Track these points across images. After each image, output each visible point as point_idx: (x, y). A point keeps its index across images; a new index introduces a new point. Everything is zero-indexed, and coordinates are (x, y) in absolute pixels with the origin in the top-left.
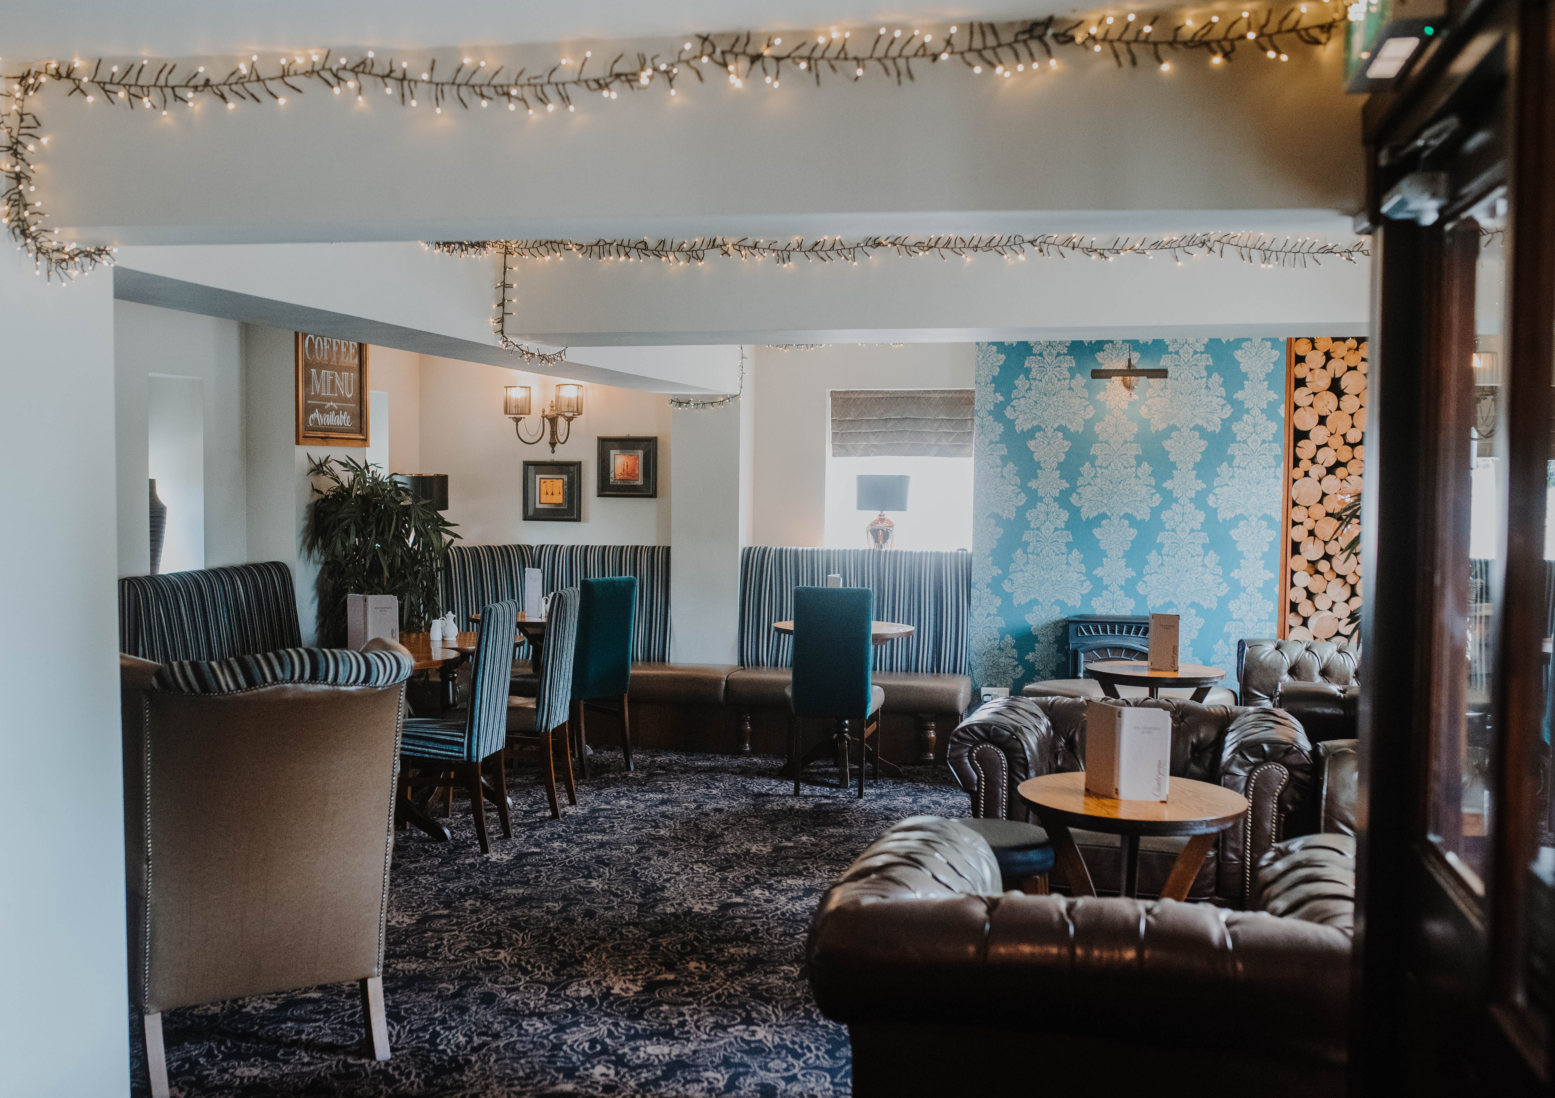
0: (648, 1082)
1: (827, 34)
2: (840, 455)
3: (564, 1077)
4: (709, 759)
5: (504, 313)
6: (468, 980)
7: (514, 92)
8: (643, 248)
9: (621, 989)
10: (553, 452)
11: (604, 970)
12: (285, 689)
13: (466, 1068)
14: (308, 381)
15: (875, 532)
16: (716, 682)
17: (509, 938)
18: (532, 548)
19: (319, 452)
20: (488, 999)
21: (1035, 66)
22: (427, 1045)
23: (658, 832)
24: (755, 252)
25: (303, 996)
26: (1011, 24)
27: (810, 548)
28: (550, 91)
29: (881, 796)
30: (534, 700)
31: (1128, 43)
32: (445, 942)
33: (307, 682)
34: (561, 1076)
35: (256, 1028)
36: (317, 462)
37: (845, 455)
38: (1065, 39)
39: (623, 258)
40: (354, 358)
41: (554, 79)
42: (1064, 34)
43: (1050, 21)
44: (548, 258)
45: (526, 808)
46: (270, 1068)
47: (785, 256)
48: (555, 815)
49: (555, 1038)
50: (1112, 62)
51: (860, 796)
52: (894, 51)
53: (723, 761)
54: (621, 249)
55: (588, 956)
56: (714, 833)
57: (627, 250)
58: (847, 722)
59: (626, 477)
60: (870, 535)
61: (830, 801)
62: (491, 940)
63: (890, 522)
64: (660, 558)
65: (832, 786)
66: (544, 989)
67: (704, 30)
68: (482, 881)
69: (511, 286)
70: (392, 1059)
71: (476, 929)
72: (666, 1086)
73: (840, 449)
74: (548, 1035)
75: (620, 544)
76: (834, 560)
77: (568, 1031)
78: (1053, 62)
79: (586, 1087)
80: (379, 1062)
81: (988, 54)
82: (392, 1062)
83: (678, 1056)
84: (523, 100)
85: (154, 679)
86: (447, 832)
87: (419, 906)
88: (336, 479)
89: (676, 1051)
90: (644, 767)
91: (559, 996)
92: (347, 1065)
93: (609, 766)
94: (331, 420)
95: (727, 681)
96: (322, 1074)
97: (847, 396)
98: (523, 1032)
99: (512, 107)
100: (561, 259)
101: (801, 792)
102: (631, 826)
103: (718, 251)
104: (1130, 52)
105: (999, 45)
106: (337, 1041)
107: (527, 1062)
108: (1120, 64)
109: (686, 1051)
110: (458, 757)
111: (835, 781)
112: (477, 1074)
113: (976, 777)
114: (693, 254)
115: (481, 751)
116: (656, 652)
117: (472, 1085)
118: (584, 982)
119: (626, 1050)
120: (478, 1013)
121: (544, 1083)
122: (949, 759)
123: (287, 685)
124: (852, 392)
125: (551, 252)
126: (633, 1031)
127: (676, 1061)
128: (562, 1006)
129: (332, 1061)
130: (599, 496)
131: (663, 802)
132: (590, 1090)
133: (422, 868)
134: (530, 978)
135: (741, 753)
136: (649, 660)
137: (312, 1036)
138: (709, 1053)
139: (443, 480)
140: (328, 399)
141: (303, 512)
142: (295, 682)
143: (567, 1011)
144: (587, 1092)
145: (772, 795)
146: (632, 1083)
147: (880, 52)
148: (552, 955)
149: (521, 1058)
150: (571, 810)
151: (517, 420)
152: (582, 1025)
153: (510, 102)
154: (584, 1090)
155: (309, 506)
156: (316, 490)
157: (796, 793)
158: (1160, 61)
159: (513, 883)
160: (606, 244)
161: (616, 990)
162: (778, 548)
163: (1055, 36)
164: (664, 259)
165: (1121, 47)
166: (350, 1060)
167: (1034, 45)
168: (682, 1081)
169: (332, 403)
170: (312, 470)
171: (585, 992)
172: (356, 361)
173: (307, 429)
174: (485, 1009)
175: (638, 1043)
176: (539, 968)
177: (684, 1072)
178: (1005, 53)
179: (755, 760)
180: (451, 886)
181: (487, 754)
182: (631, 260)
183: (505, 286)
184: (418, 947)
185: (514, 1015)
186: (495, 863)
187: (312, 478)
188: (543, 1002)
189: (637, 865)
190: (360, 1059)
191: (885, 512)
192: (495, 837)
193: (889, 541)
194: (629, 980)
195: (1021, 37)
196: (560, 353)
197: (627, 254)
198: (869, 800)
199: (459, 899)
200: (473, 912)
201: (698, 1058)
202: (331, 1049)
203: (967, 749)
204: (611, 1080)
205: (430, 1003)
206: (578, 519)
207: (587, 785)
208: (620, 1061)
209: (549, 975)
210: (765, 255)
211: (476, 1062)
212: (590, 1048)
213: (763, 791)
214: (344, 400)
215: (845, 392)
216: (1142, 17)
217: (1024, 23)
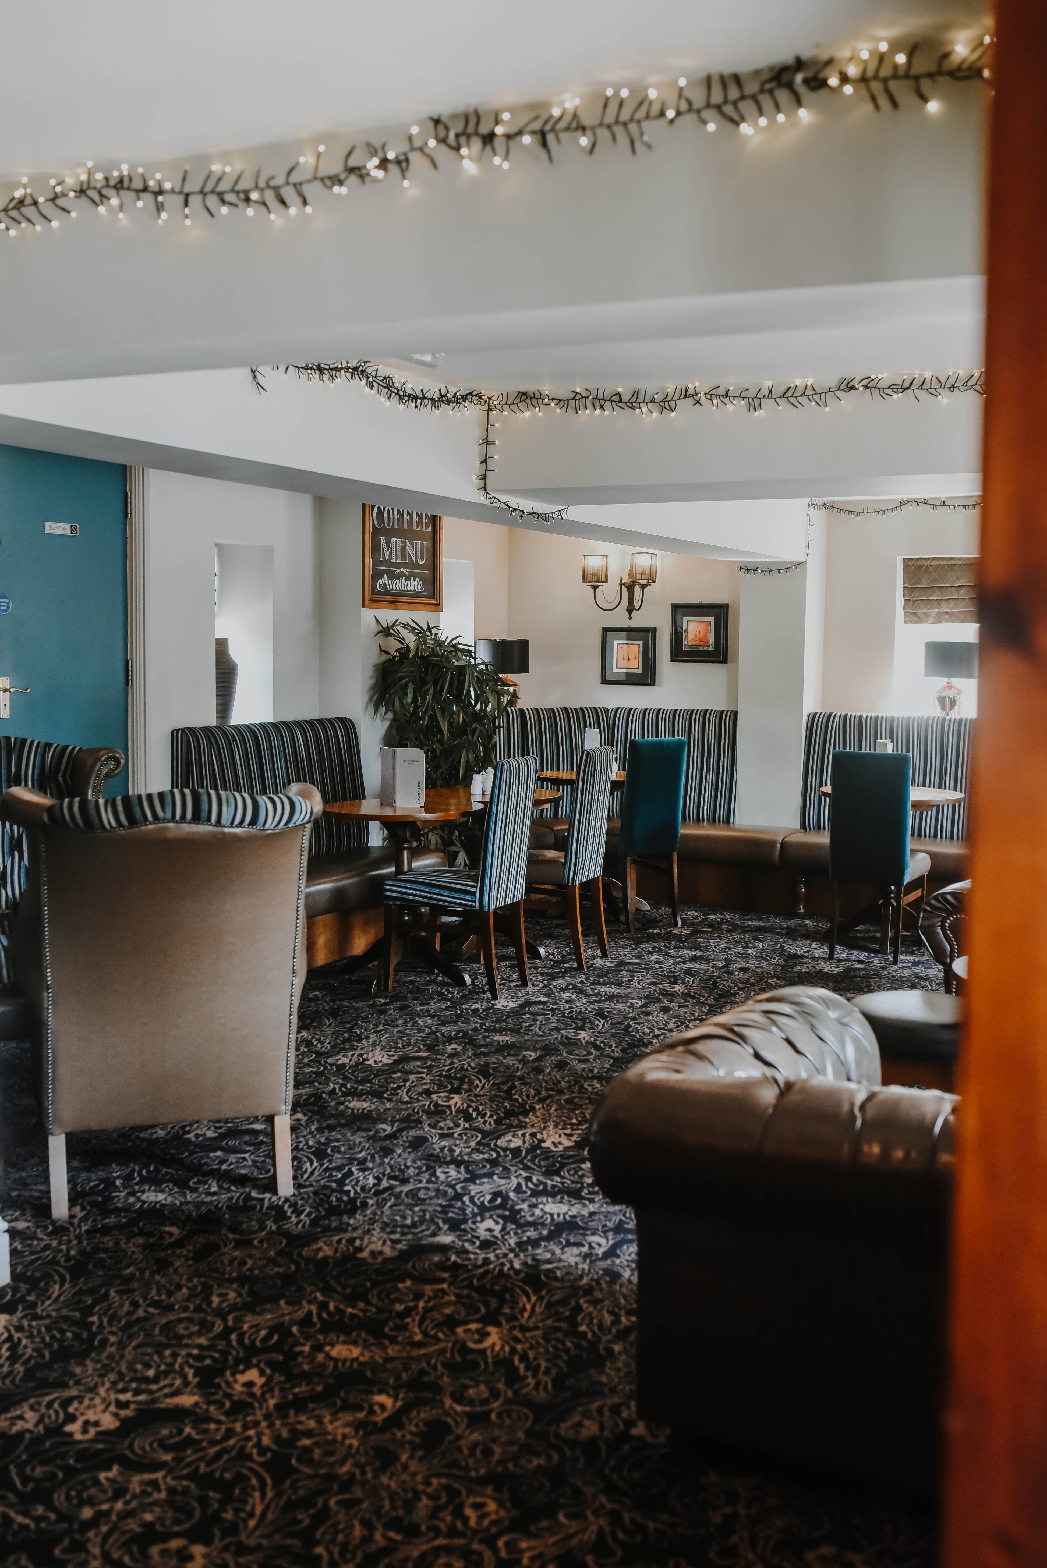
0: (530, 1241)
1: (561, 103)
2: (911, 622)
3: (449, 1229)
4: (762, 920)
5: (486, 470)
6: (411, 1122)
7: (254, 196)
8: (617, 400)
9: (553, 1143)
10: (630, 618)
11: (546, 1122)
12: (167, 828)
13: (359, 1212)
14: (376, 548)
15: (942, 700)
16: (771, 844)
17: (471, 1083)
18: (608, 710)
19: (388, 616)
20: (418, 1143)
21: (781, 118)
22: (334, 1185)
23: (673, 988)
24: (726, 400)
25: (248, 1126)
26: (757, 73)
27: (874, 715)
28: (289, 193)
29: (915, 964)
30: (563, 854)
31: (885, 81)
32: (408, 1084)
33: (190, 822)
34: (446, 1227)
35: (186, 1154)
36: (385, 625)
37: (915, 622)
38: (817, 83)
39: (598, 411)
40: (427, 527)
41: (294, 178)
42: (815, 78)
43: (799, 64)
44: (527, 414)
45: (558, 958)
46: (176, 1195)
47: (757, 404)
48: (580, 967)
49: (462, 1187)
50: (869, 107)
51: (895, 962)
52: (625, 116)
53: (776, 922)
54: (597, 403)
55: (538, 1107)
56: (729, 991)
57: (602, 402)
58: (893, 888)
59: (697, 643)
60: (937, 703)
61: (862, 966)
62: (452, 1084)
63: (958, 690)
64: (727, 722)
65: (870, 951)
66: (477, 1137)
67: (434, 111)
68: (476, 1027)
69: (493, 443)
70: (294, 1195)
71: (444, 1073)
72: (545, 1247)
73: (913, 615)
74: (456, 1184)
75: (691, 708)
76: (898, 727)
77: (478, 1182)
78: (803, 113)
79: (464, 1241)
80: (280, 1198)
81: (729, 109)
82: (292, 1198)
83: (574, 1217)
84: (264, 204)
85: (45, 814)
86: (467, 978)
87: (404, 1047)
88: (401, 640)
89: (574, 1211)
90: (693, 924)
91: (488, 1145)
92: (248, 1197)
93: (660, 921)
94: (401, 585)
95: (782, 843)
96: (220, 1205)
97: (920, 563)
98: (433, 1179)
99: (250, 212)
100: (540, 414)
101: (836, 956)
102: (649, 981)
103: (690, 401)
104: (888, 91)
105: (743, 98)
106: (252, 1174)
107: (421, 1210)
108: (877, 107)
109: (585, 1212)
110: (471, 906)
111: (877, 947)
112: (366, 1218)
113: (948, 948)
114: (665, 404)
115: (493, 901)
116: (721, 812)
117: (355, 1229)
118: (520, 1133)
119: (525, 1206)
120: (403, 1157)
121: (426, 1233)
122: (921, 927)
123: (168, 824)
124: (924, 559)
125: (531, 407)
126: (541, 1187)
127: (570, 1221)
128: (486, 1156)
129: (236, 1193)
130: (672, 661)
131: (694, 959)
132: (466, 1245)
133: (428, 1011)
134: (470, 1125)
135: (792, 914)
136: (714, 820)
137: (232, 1166)
138: (605, 1216)
139: (524, 645)
140: (399, 565)
141: (369, 671)
142: (177, 822)
143: (488, 1161)
144: (463, 1246)
145: (806, 957)
146: (512, 1241)
147: (609, 118)
148: (503, 1104)
149: (417, 1205)
150: (599, 963)
151: (595, 588)
152: (495, 1177)
153: (249, 206)
154: (460, 1243)
155: (376, 666)
156: (383, 651)
157: (831, 957)
158: (925, 99)
159: (505, 1030)
160: (582, 397)
161: (547, 1144)
162: (843, 714)
163: (806, 81)
164: (638, 410)
165: (876, 86)
166: (254, 1194)
167: (783, 95)
168: (564, 1242)
169: (402, 570)
170: (380, 632)
171: (517, 1143)
172: (430, 529)
173: (374, 592)
174: (409, 1153)
175: (540, 1200)
176: (484, 1116)
177: (570, 1235)
178: (747, 107)
179: (807, 922)
180: (444, 1029)
181: (501, 904)
182: (606, 413)
183: (487, 442)
184: (380, 1086)
185: (434, 1161)
186: (499, 1009)
187: (380, 639)
188: (470, 1150)
189: (634, 1019)
190: (264, 1193)
191: (952, 679)
192: (514, 984)
193: (956, 708)
194: (565, 1134)
195: (768, 86)
196: (560, 511)
197: (602, 407)
198: (903, 967)
199: (444, 1043)
200: (451, 1056)
201: (593, 1221)
202: (243, 1181)
203: (940, 919)
204: (494, 1236)
205: (360, 1142)
206: (653, 684)
207: (628, 939)
208: (512, 1217)
209: (490, 1124)
210: (734, 402)
211: (372, 1205)
212: (489, 1202)
213: (799, 953)
214: (418, 566)
215: (918, 559)
216: (896, 46)
217: (771, 68)
